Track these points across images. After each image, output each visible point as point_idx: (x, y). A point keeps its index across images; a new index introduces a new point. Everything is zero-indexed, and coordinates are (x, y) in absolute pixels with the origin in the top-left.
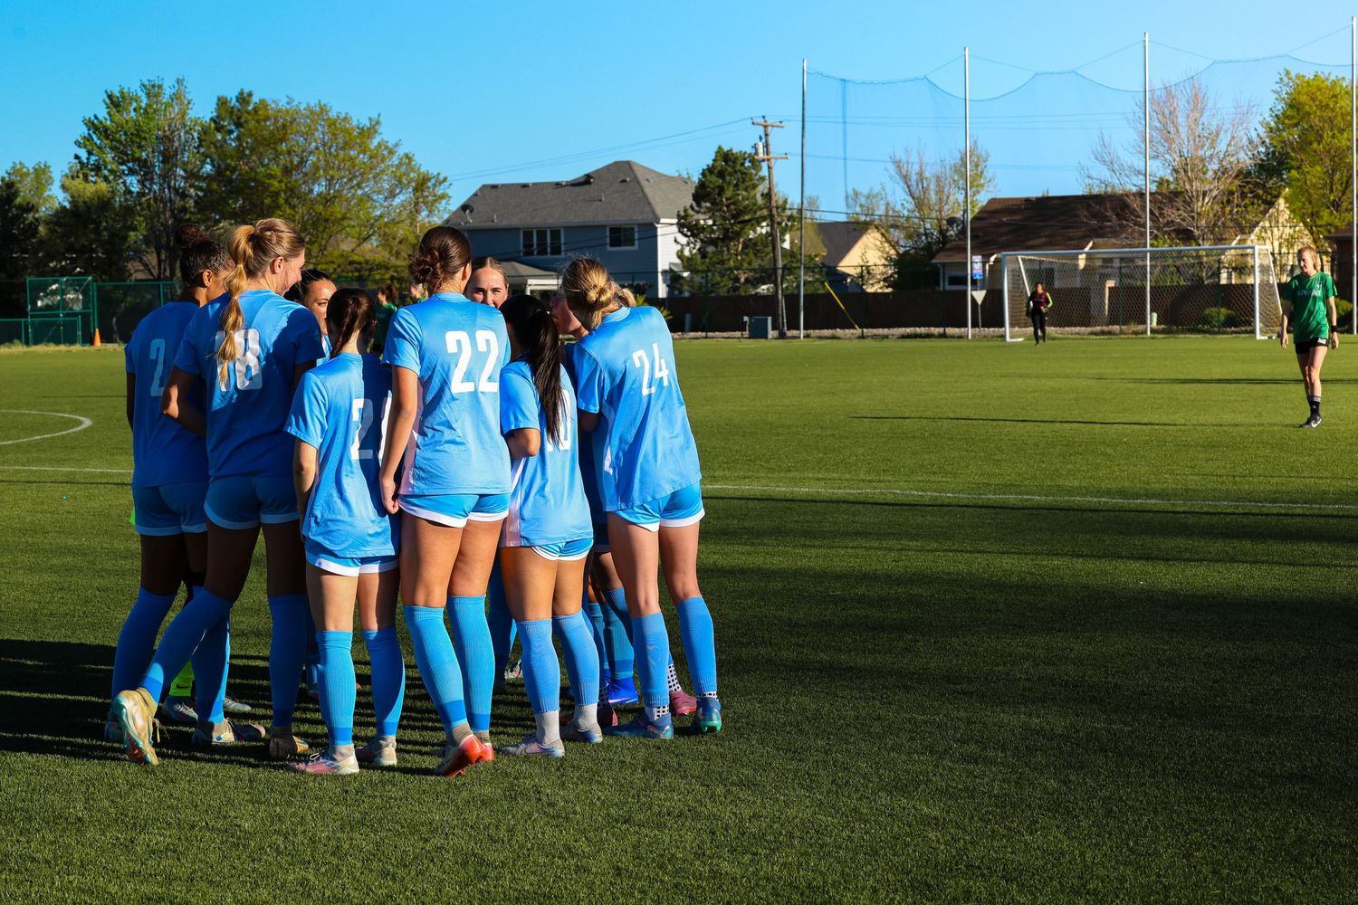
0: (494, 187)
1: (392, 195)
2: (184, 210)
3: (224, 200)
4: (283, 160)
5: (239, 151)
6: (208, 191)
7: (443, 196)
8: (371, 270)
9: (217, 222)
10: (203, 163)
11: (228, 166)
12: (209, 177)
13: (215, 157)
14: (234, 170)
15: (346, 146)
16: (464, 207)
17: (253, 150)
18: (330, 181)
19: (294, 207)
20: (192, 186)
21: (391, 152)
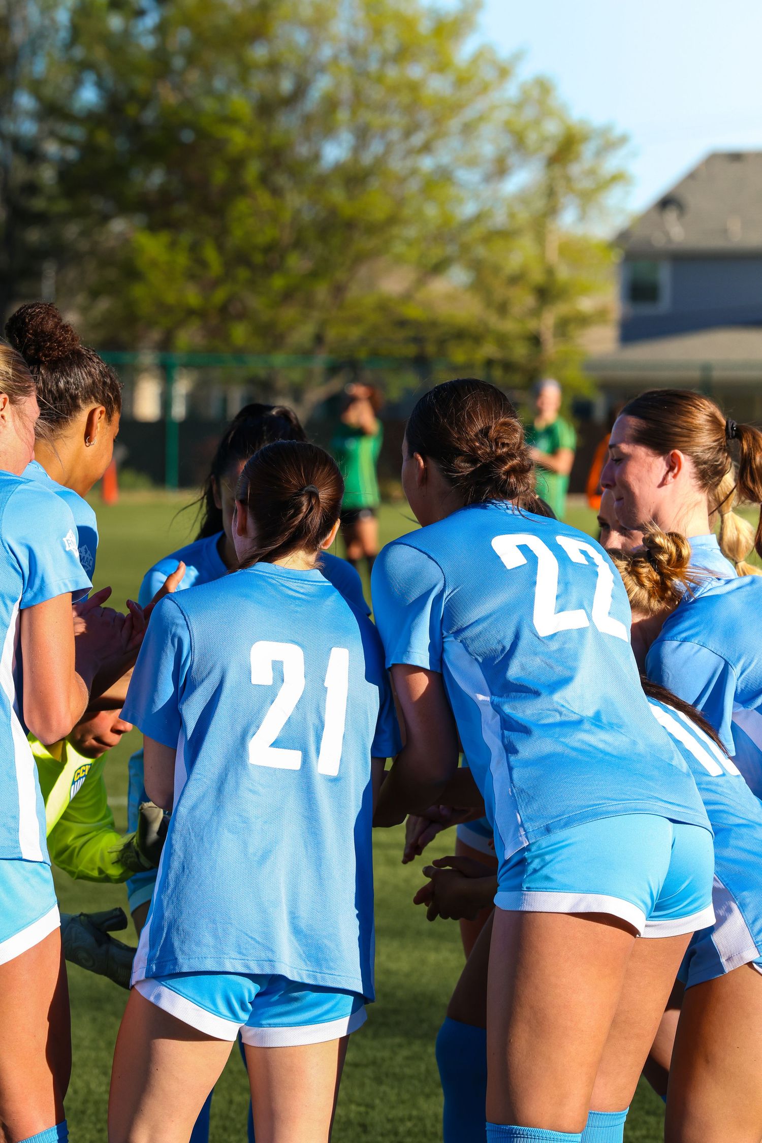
0: (736, 157)
1: (500, 170)
2: (32, 188)
3: (119, 171)
4: (259, 81)
5: (161, 58)
6: (89, 149)
7: (618, 178)
8: (442, 343)
9: (105, 218)
10: (78, 83)
11: (133, 95)
12: (92, 119)
13: (107, 70)
14: (145, 102)
15: (402, 55)
16: (667, 203)
17: (191, 57)
18: (362, 135)
19: (276, 192)
20: (53, 134)
21: (504, 72)
